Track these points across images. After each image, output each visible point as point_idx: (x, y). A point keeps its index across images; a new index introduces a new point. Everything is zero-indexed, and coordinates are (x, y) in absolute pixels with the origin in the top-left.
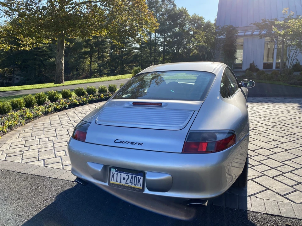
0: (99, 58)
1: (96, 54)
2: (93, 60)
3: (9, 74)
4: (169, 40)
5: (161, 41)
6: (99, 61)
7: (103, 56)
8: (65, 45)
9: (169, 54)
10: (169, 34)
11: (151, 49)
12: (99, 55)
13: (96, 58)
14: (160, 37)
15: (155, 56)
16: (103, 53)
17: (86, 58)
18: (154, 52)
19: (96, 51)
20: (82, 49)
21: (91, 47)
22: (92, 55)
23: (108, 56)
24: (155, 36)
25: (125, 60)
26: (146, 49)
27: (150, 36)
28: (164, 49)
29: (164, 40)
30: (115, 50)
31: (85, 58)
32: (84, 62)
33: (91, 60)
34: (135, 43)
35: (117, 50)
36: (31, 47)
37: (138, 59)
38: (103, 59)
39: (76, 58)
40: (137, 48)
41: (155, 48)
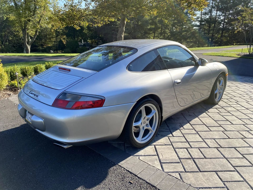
0: (161, 34)
1: (159, 30)
2: (156, 35)
3: (95, 44)
4: (231, 18)
5: (221, 19)
6: (161, 36)
7: (165, 32)
8: (125, 23)
9: (228, 32)
10: (231, 12)
11: (210, 27)
12: (161, 31)
13: (158, 34)
14: (221, 15)
15: (213, 33)
16: (165, 29)
17: (151, 34)
18: (213, 30)
19: (159, 28)
20: (149, 26)
21: (156, 24)
22: (156, 31)
23: (169, 32)
24: (216, 14)
25: (183, 36)
26: (205, 26)
27: (211, 14)
28: (223, 27)
29: (225, 18)
30: (176, 27)
31: (149, 34)
32: (148, 37)
33: (154, 35)
34: (195, 21)
35: (178, 27)
36: (102, 24)
37: (196, 35)
38: (165, 35)
39: (143, 33)
40: (196, 26)
41: (214, 25)
